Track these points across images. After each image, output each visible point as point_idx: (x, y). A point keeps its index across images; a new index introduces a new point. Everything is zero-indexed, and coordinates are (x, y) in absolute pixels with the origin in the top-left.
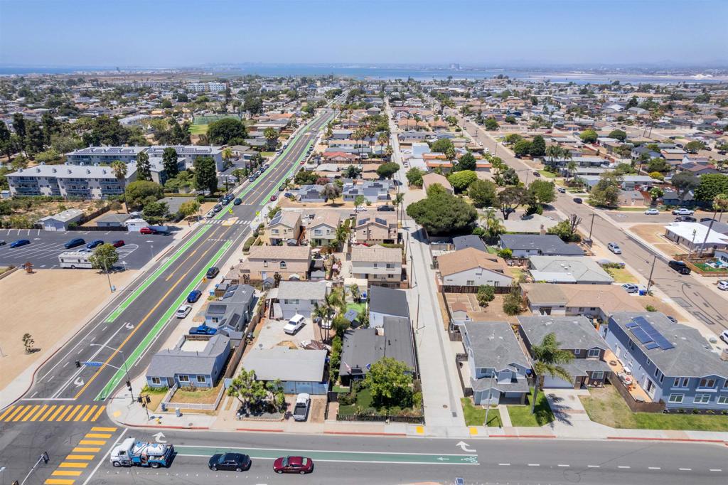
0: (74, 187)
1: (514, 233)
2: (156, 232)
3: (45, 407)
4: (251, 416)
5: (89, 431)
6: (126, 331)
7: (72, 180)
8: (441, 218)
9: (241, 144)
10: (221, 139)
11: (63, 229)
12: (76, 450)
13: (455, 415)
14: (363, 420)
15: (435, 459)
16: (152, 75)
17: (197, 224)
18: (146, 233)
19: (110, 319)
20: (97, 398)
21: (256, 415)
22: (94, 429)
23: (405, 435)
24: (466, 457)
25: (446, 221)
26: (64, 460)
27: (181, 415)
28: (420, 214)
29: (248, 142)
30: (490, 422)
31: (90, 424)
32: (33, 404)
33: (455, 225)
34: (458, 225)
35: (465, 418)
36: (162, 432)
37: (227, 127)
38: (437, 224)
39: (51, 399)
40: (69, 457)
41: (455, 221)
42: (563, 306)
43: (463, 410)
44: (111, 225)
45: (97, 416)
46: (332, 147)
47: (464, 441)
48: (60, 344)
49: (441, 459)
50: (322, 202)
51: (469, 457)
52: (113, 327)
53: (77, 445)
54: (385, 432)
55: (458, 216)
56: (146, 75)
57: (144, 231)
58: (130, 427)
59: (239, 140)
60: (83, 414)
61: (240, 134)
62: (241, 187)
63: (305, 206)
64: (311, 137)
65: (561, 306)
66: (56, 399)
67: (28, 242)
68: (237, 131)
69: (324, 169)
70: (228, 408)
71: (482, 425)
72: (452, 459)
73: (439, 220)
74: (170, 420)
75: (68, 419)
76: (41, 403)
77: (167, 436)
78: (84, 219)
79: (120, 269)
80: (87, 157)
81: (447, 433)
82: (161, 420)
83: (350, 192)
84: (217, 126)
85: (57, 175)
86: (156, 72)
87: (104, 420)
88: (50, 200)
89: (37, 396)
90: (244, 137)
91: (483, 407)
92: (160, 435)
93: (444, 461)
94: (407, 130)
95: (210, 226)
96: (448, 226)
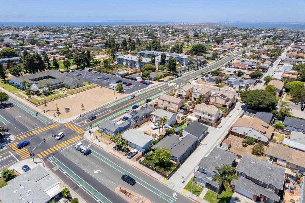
0: (132, 64)
1: (297, 118)
2: (144, 83)
3: (74, 126)
4: (116, 150)
5: (77, 136)
6: (108, 112)
7: (132, 61)
8: (253, 100)
9: (202, 55)
10: (194, 52)
11: (120, 77)
12: (71, 139)
13: (183, 182)
14: (147, 167)
15: (159, 193)
16: (195, 25)
17: (160, 83)
18: (141, 83)
19: (107, 107)
20: (85, 128)
21: (118, 150)
22: (78, 136)
23: (157, 179)
24: (171, 199)
25: (255, 102)
26: (66, 141)
27: (100, 141)
28: (244, 97)
29: (205, 55)
30: (194, 192)
31: (79, 134)
32: (73, 124)
33: (260, 106)
34: (261, 106)
35: (186, 186)
36: (92, 144)
37: (198, 48)
38: (250, 103)
39: (77, 124)
40: (68, 141)
41: (260, 104)
42: (285, 161)
43: (189, 182)
44: (133, 78)
45: (81, 133)
46: (241, 61)
47: (177, 193)
48: (90, 110)
49: (161, 194)
50: (214, 84)
51: (172, 199)
52: (107, 109)
53: (72, 138)
54: (151, 175)
55: (263, 102)
56: (193, 25)
57: (141, 82)
58: (86, 139)
59: (201, 54)
60: (79, 131)
61: (203, 51)
62: (189, 72)
63: (206, 84)
64: (236, 56)
65: (283, 160)
66: (78, 125)
67: (108, 79)
68: (202, 50)
69: (228, 70)
70: (112, 145)
71: (190, 191)
72: (165, 196)
73: (251, 101)
74: (96, 142)
75: (75, 131)
76: (74, 124)
77: (92, 146)
78: (128, 74)
79: (123, 92)
80: (143, 54)
81: (173, 187)
82: (93, 140)
83: (228, 82)
84: (195, 47)
85: (128, 59)
86: (197, 24)
87: (82, 135)
88: (125, 67)
89: (75, 122)
90: (204, 53)
91: (197, 185)
92: (90, 145)
93: (161, 196)
94: (290, 57)
95: (164, 84)
96: (255, 105)
